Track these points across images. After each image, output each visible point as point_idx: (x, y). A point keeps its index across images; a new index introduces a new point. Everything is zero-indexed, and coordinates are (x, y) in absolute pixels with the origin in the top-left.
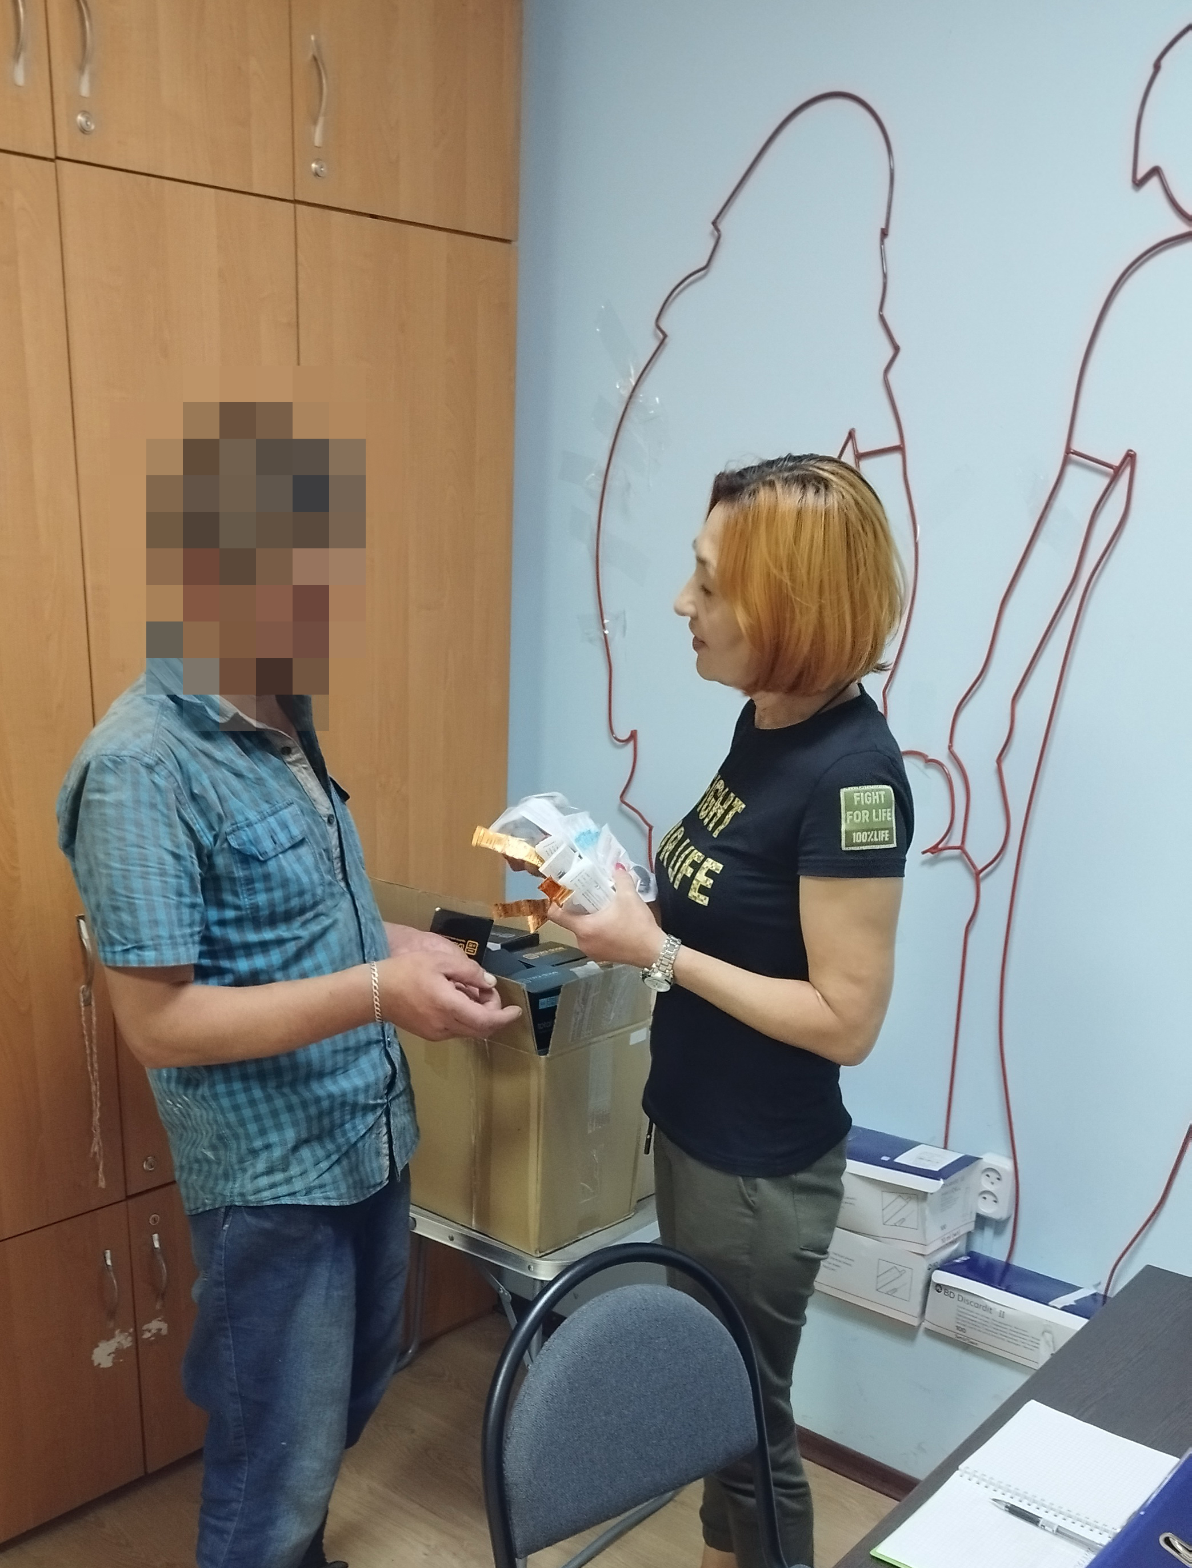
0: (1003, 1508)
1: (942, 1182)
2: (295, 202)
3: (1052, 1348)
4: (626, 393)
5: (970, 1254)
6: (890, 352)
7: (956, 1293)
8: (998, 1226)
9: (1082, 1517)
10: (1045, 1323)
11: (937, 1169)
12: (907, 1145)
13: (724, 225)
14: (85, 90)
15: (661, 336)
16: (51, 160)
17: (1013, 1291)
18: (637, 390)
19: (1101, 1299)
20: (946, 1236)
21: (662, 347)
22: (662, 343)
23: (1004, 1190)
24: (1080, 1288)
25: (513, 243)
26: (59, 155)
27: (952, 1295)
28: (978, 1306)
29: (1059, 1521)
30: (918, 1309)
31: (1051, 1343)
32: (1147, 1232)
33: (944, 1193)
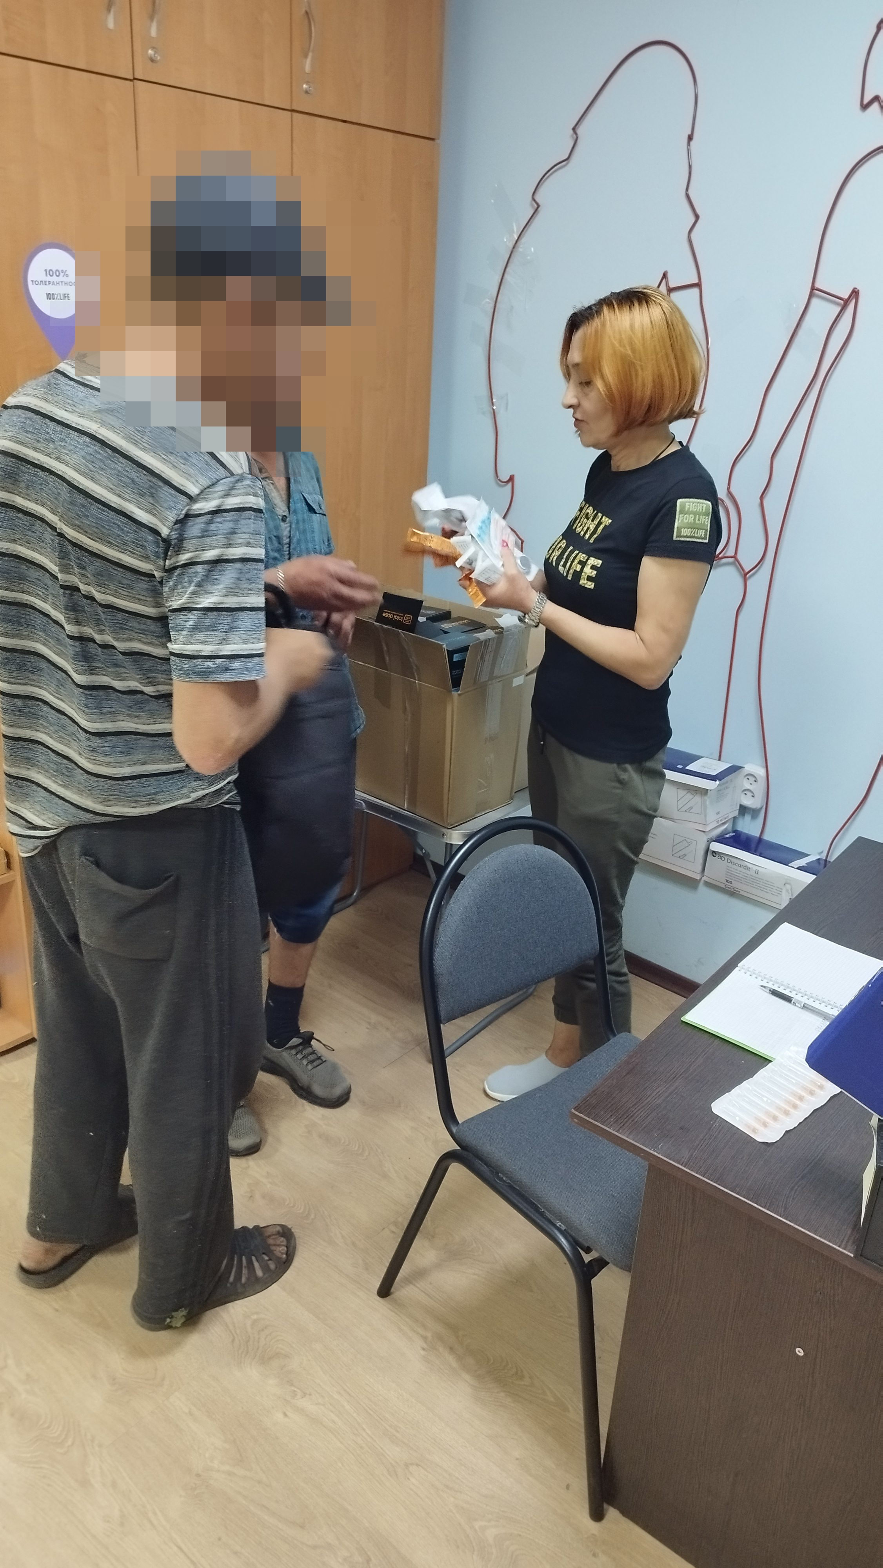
0: (768, 991)
1: (718, 782)
2: (293, 111)
3: (790, 895)
4: (511, 245)
5: (735, 831)
6: (692, 219)
7: (726, 858)
8: (754, 813)
9: (820, 998)
10: (786, 878)
11: (714, 774)
12: (694, 758)
13: (580, 131)
14: (153, 32)
15: (536, 206)
16: (131, 80)
17: (765, 856)
18: (518, 243)
19: (822, 863)
20: (719, 819)
21: (536, 213)
22: (536, 211)
23: (759, 789)
24: (809, 855)
25: (437, 141)
26: (136, 77)
27: (723, 859)
28: (741, 866)
29: (804, 1000)
30: (700, 868)
31: (790, 891)
32: (855, 818)
33: (719, 790)
